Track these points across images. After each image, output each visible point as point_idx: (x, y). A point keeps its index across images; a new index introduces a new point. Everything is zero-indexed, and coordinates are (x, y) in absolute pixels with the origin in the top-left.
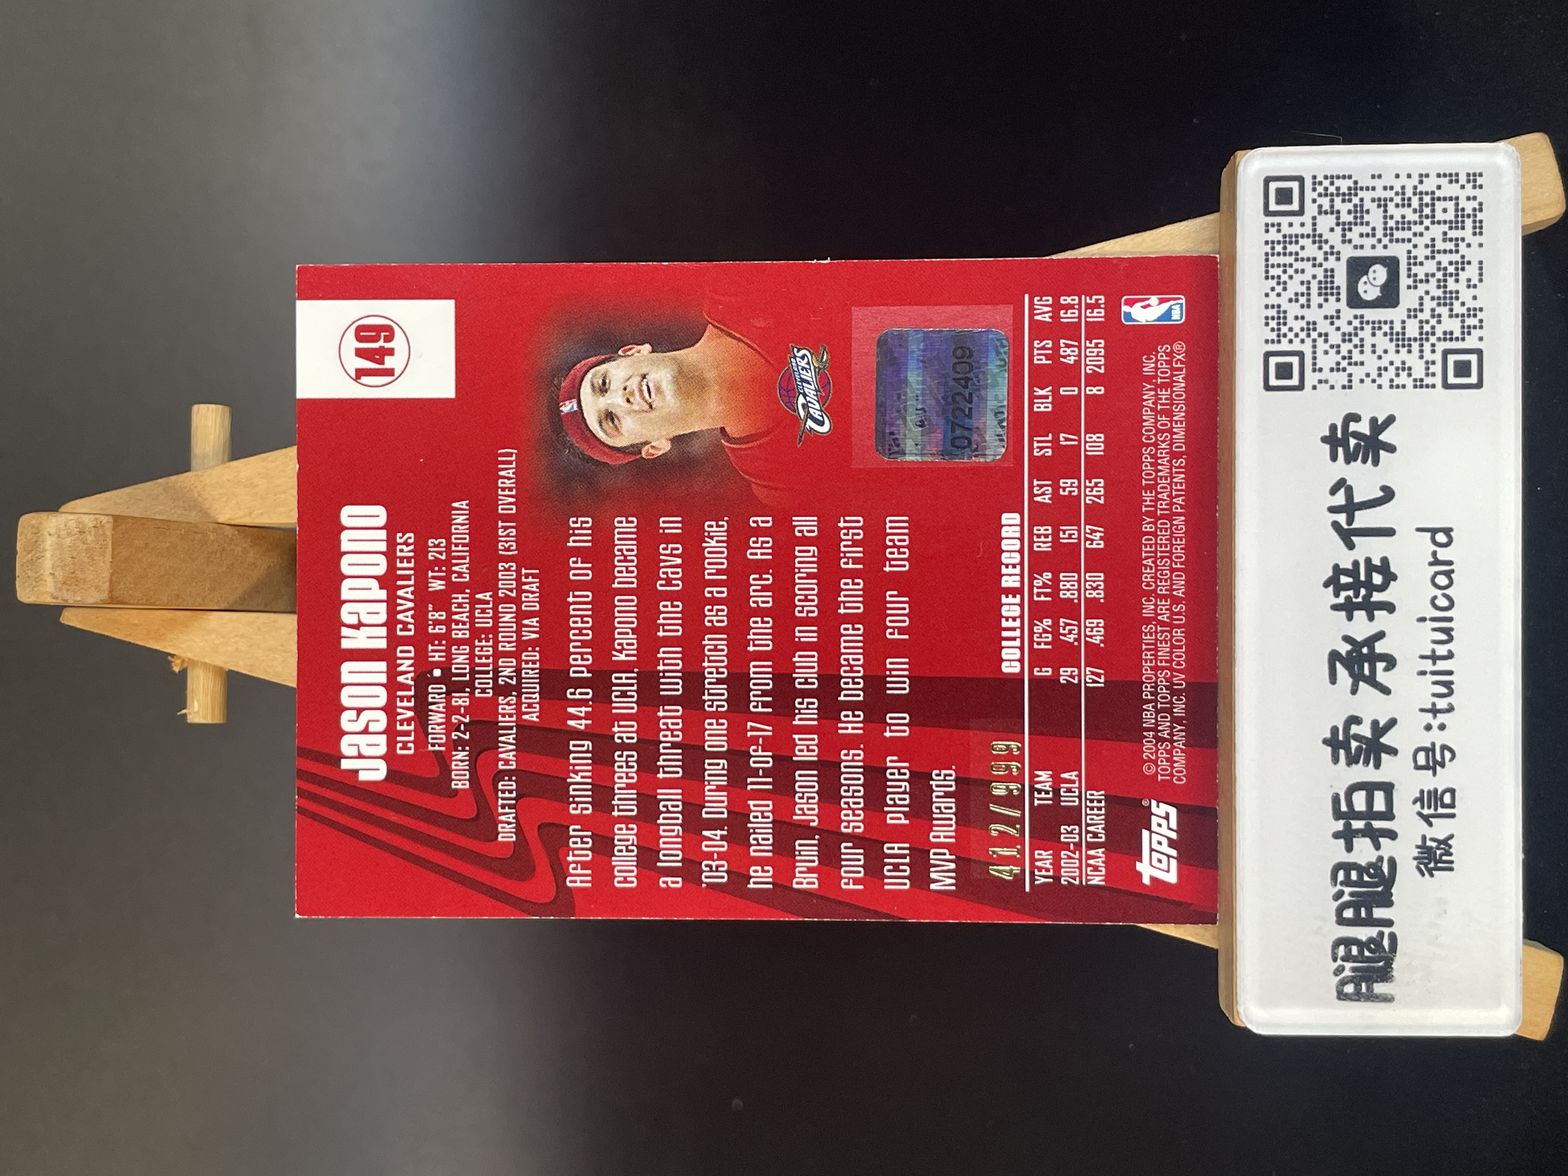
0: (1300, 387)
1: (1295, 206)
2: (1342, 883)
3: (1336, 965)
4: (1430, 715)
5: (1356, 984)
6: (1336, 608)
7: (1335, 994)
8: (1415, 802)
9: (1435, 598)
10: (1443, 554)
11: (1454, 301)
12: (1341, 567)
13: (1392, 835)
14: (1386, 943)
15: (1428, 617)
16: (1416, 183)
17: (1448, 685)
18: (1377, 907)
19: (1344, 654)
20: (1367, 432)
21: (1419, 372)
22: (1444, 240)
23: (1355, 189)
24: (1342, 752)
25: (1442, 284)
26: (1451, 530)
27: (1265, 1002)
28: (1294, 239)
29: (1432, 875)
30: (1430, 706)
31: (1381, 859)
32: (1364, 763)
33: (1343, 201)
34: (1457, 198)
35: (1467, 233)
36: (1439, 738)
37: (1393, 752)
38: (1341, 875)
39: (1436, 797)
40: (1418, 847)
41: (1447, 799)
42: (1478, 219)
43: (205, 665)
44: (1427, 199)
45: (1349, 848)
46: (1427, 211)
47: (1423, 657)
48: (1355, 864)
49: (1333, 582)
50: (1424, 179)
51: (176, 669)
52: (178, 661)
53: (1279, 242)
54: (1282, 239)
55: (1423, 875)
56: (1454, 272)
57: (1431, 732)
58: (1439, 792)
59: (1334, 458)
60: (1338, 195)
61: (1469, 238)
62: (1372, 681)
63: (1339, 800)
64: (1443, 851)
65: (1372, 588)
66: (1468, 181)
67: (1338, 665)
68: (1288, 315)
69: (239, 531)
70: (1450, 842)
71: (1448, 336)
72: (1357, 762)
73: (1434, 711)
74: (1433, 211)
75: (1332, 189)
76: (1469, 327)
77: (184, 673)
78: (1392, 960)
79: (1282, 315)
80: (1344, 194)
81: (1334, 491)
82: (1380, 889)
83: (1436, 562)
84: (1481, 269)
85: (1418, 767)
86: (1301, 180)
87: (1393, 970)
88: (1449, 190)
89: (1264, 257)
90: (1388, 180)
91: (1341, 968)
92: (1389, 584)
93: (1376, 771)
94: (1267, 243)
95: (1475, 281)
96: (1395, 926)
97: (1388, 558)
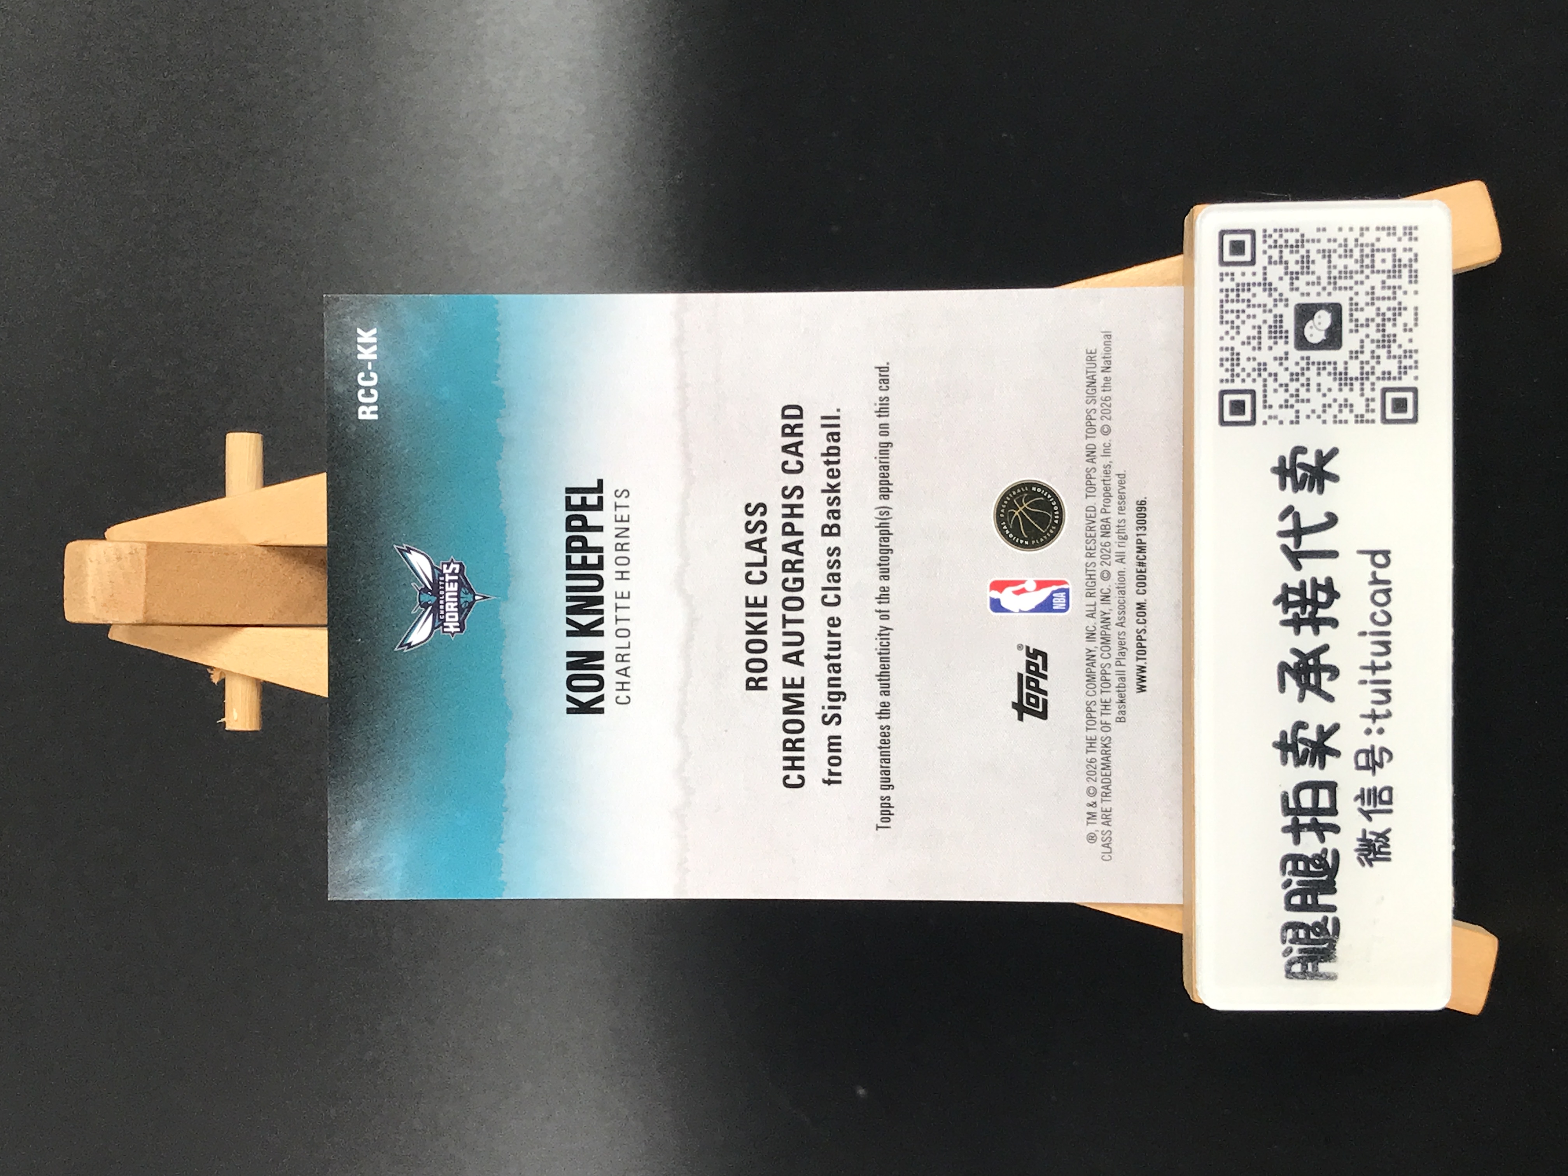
0: (1253, 422)
1: (1247, 257)
2: (1290, 873)
3: (1284, 947)
4: (1370, 720)
5: (1303, 964)
6: (1285, 623)
7: (1284, 973)
8: (1356, 799)
9: (1374, 614)
10: (1381, 574)
11: (1392, 344)
12: (1289, 586)
13: (1335, 829)
14: (1330, 927)
15: (1368, 631)
16: (1358, 236)
17: (1386, 693)
18: (1322, 894)
19: (1292, 665)
21: (1360, 408)
22: (1383, 288)
23: (1302, 241)
24: (1290, 754)
25: (1381, 328)
26: (1388, 552)
27: (1221, 981)
28: (1246, 287)
29: (1371, 865)
30: (1370, 713)
31: (1325, 851)
32: (1310, 764)
33: (1291, 252)
34: (1394, 250)
35: (1404, 281)
36: (1377, 741)
37: (1336, 753)
38: (1289, 866)
39: (1375, 795)
40: (1359, 840)
41: (1385, 796)
42: (1413, 269)
43: (243, 677)
44: (1367, 251)
45: (1297, 841)
46: (1367, 261)
47: (1365, 668)
48: (1302, 855)
49: (1283, 600)
50: (1365, 232)
51: (216, 681)
52: (217, 673)
53: (1232, 290)
54: (1235, 288)
55: (1363, 865)
56: (1392, 317)
57: (1370, 736)
58: (1378, 791)
59: (1283, 486)
60: (1286, 246)
61: (1406, 285)
62: (1317, 689)
63: (1288, 798)
64: (1381, 844)
65: (1317, 605)
66: (1405, 234)
67: (1287, 676)
68: (1240, 357)
69: (269, 551)
70: (1387, 835)
71: (1386, 375)
72: (1304, 763)
73: (1374, 717)
74: (1373, 261)
75: (1281, 242)
76: (1405, 367)
77: (223, 682)
78: (1335, 942)
79: (1235, 357)
80: (1292, 246)
81: (1283, 517)
82: (1324, 878)
83: (1375, 581)
84: (1416, 314)
85: (1359, 768)
86: (1253, 233)
87: (1336, 951)
88: (1387, 242)
89: (1218, 304)
90: (1332, 233)
91: (1289, 950)
92: (1332, 601)
93: (1321, 772)
94: (1221, 290)
95: (1411, 325)
96: (1337, 911)
97: (1333, 577)
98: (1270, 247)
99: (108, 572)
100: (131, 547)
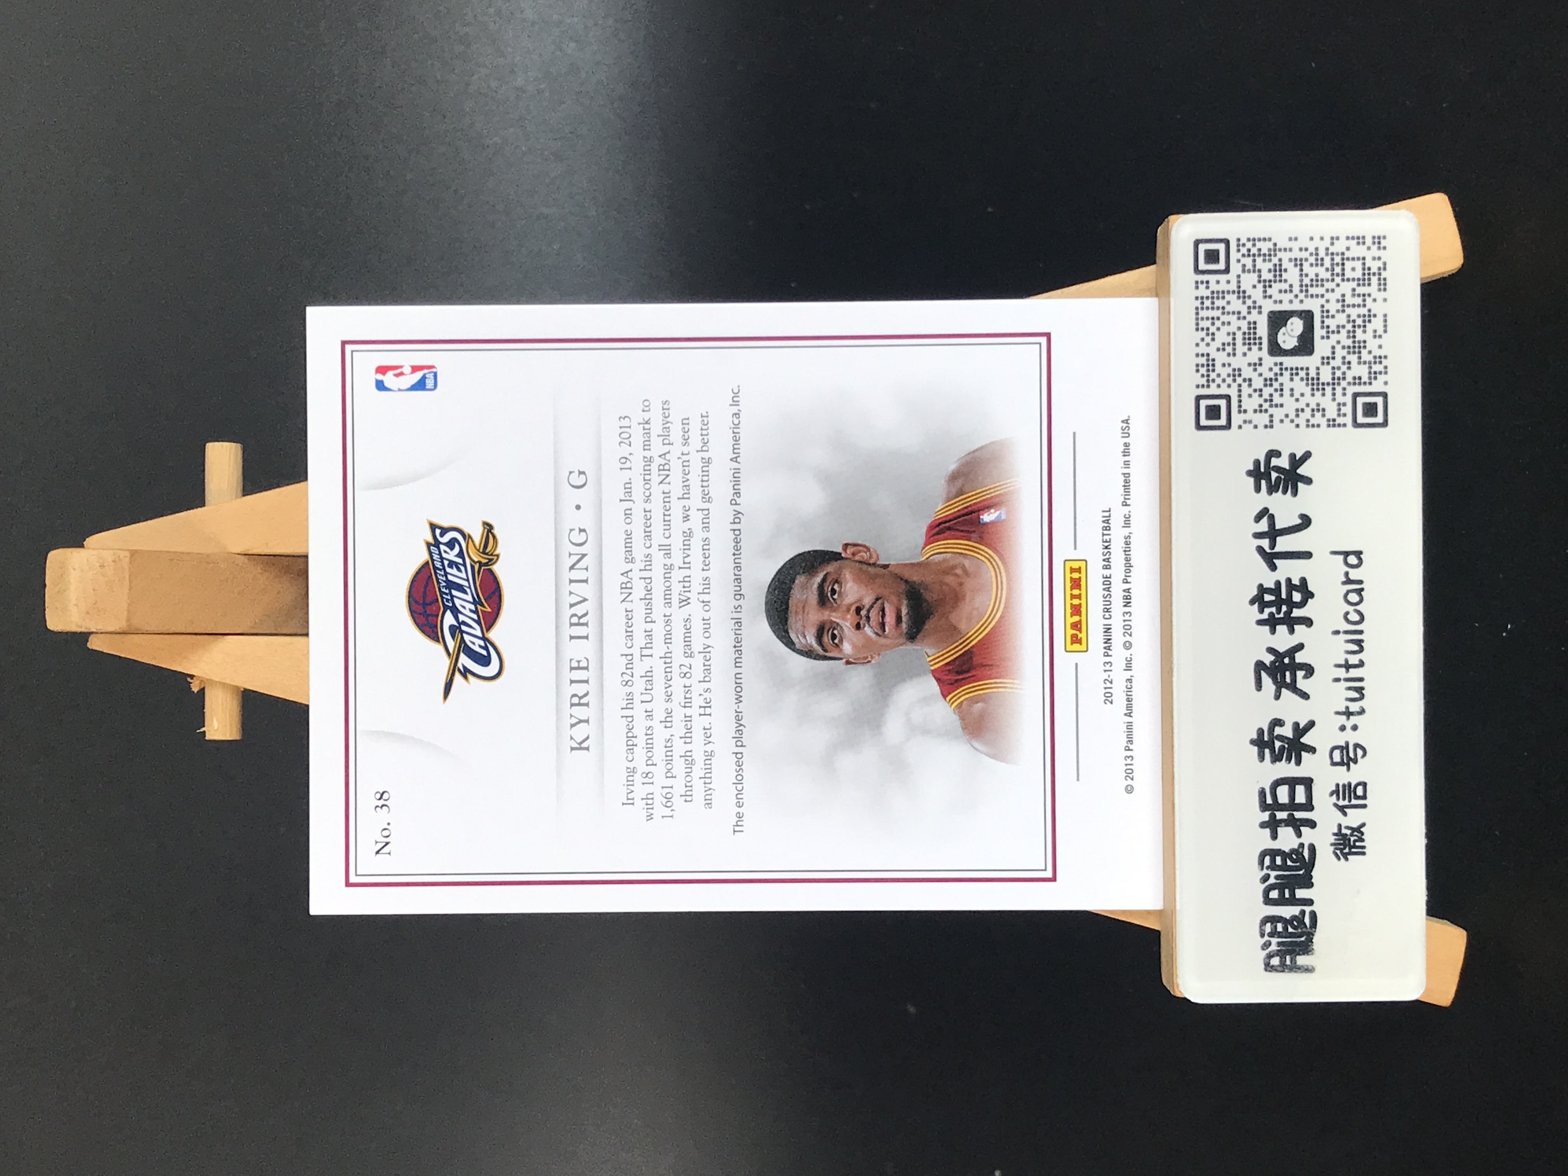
0: (1228, 426)
1: (1221, 266)
2: (1268, 868)
3: (1263, 941)
4: (1344, 717)
5: (1281, 957)
6: (1260, 622)
7: (1263, 966)
8: (1332, 794)
9: (1347, 613)
10: (1354, 574)
11: (1362, 350)
12: (1265, 586)
13: (1312, 824)
14: (1307, 920)
15: (1341, 630)
16: (1328, 245)
17: (1360, 690)
18: (1298, 888)
19: (1268, 664)
21: (1331, 413)
22: (1354, 295)
23: (1275, 249)
24: (1267, 751)
25: (1352, 335)
26: (1361, 553)
27: (1202, 974)
28: (1221, 295)
29: (1347, 859)
30: (1344, 710)
31: (1302, 845)
32: (1286, 760)
33: (1264, 261)
35: (1373, 289)
36: (1352, 738)
37: (1312, 750)
38: (1267, 860)
39: (1350, 790)
40: (1335, 834)
41: (1360, 791)
42: (1382, 277)
43: (224, 685)
44: (1338, 259)
45: (1274, 836)
46: (1338, 270)
47: (1338, 666)
48: (1279, 850)
49: (1258, 600)
50: (1335, 241)
51: (195, 689)
52: (197, 682)
54: (1210, 296)
55: (1339, 859)
56: (1362, 324)
57: (1344, 732)
58: (1352, 787)
59: (1258, 489)
60: (1259, 255)
61: (1375, 293)
62: (1293, 687)
63: (1265, 793)
64: (1356, 838)
65: (1292, 605)
66: (1374, 243)
67: (1263, 674)
68: (1216, 363)
69: (249, 559)
70: (1362, 829)
71: (1357, 381)
72: (1281, 760)
73: (1348, 714)
74: (1343, 270)
75: (1254, 251)
76: (1375, 373)
77: (202, 691)
78: (1313, 935)
79: (1211, 363)
80: (1265, 255)
81: (1258, 518)
82: (1301, 872)
83: (1348, 581)
85: (1334, 764)
86: (1227, 242)
87: (1314, 944)
88: (1357, 251)
89: (1195, 311)
90: (1304, 242)
91: (1268, 943)
92: (1307, 601)
93: (1297, 768)
94: (1197, 298)
95: (1380, 331)
96: (1314, 905)
97: (1307, 578)
98: (1243, 255)
99: (92, 580)
100: (114, 554)
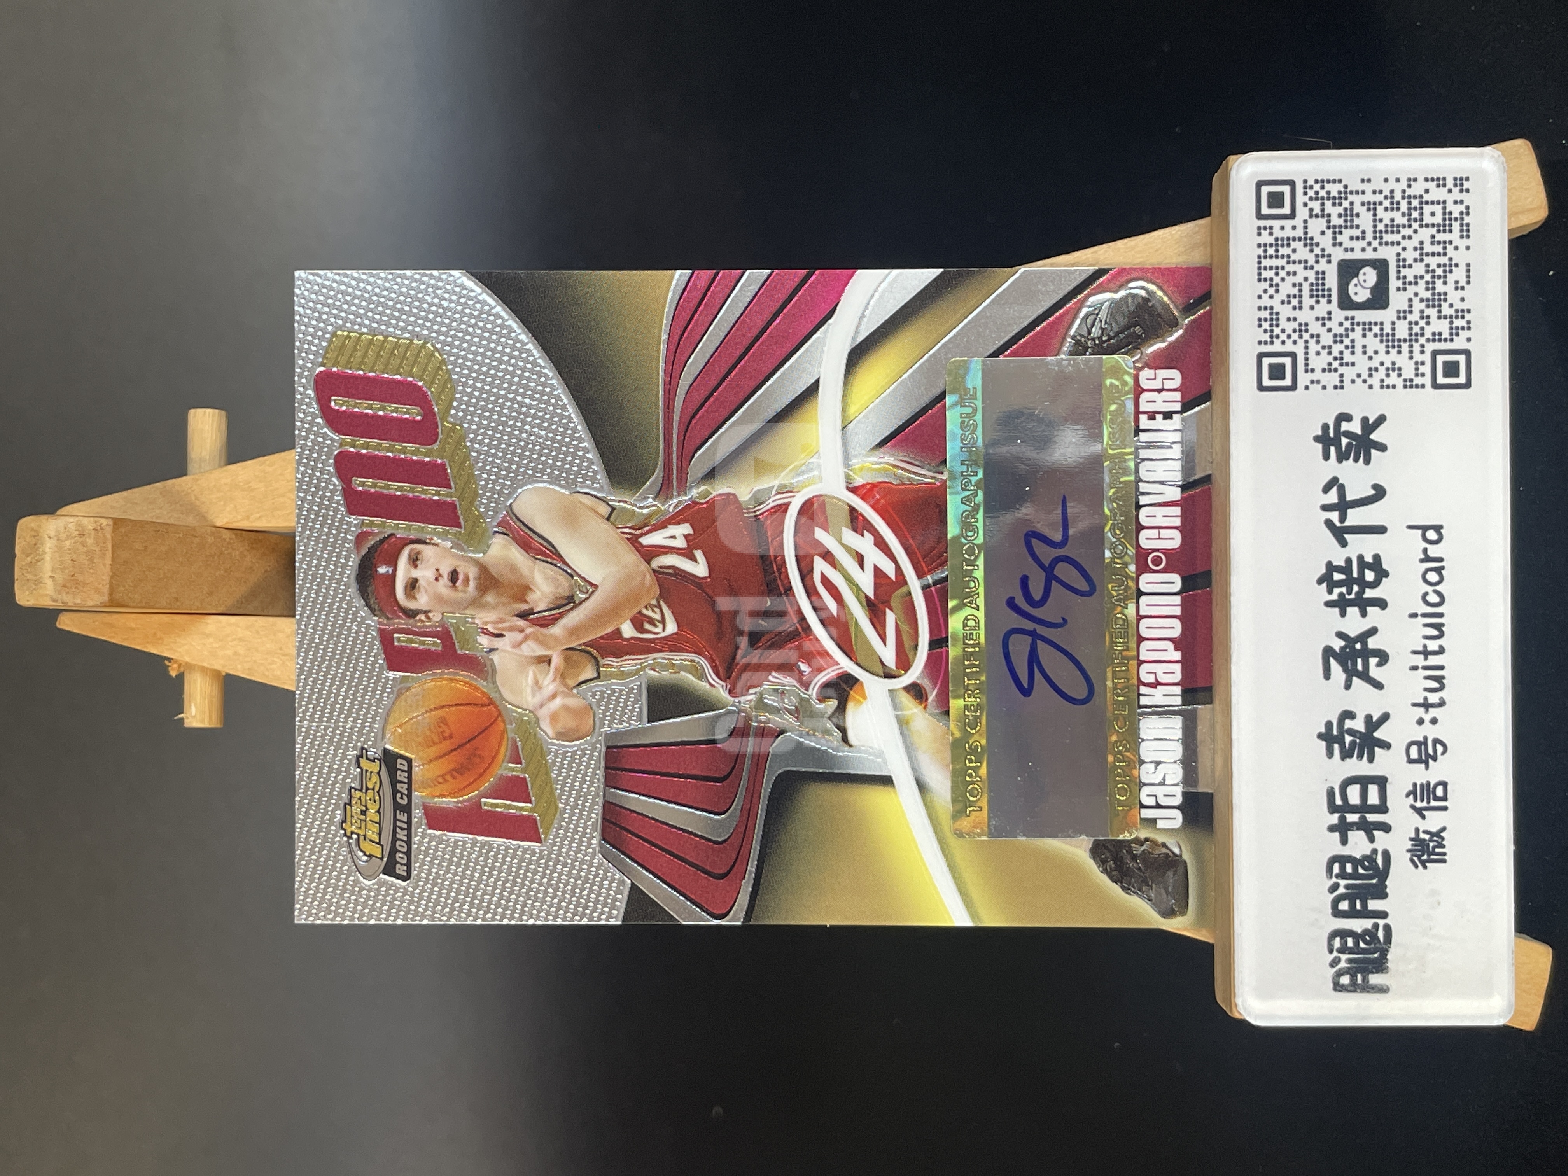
0: (1293, 387)
1: (1287, 210)
2: (1337, 876)
3: (1332, 956)
4: (1422, 710)
5: (1351, 975)
6: (1329, 604)
7: (1332, 985)
8: (1408, 795)
9: (1426, 594)
10: (1433, 551)
11: (1442, 303)
12: (1335, 564)
13: (1386, 828)
14: (1381, 934)
15: (1419, 613)
16: (1405, 187)
17: (1439, 679)
18: (1372, 899)
19: (1337, 649)
20: (1359, 432)
21: (1408, 372)
22: (1432, 243)
23: (1345, 193)
24: (1336, 746)
25: (1430, 286)
26: (1441, 527)
27: (1263, 993)
28: (1285, 242)
29: (1425, 867)
30: (1422, 701)
31: (1375, 851)
32: (1357, 758)
33: (1334, 204)
34: (1444, 202)
35: (1455, 236)
36: (1431, 732)
37: (1386, 746)
38: (1336, 868)
39: (1428, 790)
40: (1411, 839)
41: (1439, 792)
42: (1465, 222)
43: (203, 670)
44: (1415, 203)
45: (1344, 841)
46: (1415, 214)
47: (1415, 652)
48: (1350, 856)
49: (1326, 579)
50: (1412, 183)
51: (173, 674)
52: (175, 666)
53: (1271, 245)
54: (1274, 242)
55: (1416, 867)
56: (1442, 274)
57: (1423, 726)
58: (1432, 786)
59: (1327, 457)
60: (1328, 199)
61: (1457, 241)
62: (1365, 676)
63: (1334, 794)
64: (1435, 843)
65: (1365, 585)
66: (1455, 185)
67: (1332, 660)
68: (1280, 316)
69: (236, 535)
70: (1442, 834)
71: (1437, 337)
72: (1351, 756)
73: (1426, 705)
74: (1421, 214)
75: (1323, 193)
76: (1457, 328)
77: (181, 677)
78: (1388, 951)
79: (1274, 317)
80: (1334, 198)
81: (1326, 489)
82: (1374, 881)
83: (1427, 559)
84: (1468, 271)
85: (1411, 761)
86: (1292, 184)
87: (1388, 961)
88: (1437, 194)
89: (1257, 260)
90: (1378, 184)
91: (1337, 960)
92: (1381, 580)
93: (1370, 765)
94: (1259, 246)
95: (1462, 283)
96: (1390, 917)
97: (1381, 555)
98: (1311, 199)
99: (70, 550)
100: (95, 522)
